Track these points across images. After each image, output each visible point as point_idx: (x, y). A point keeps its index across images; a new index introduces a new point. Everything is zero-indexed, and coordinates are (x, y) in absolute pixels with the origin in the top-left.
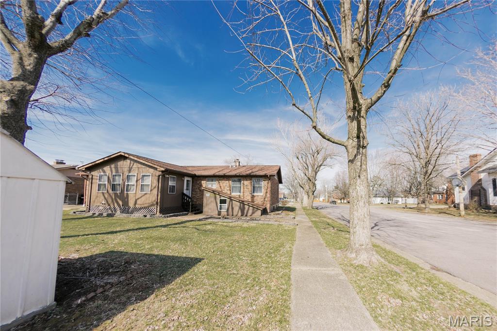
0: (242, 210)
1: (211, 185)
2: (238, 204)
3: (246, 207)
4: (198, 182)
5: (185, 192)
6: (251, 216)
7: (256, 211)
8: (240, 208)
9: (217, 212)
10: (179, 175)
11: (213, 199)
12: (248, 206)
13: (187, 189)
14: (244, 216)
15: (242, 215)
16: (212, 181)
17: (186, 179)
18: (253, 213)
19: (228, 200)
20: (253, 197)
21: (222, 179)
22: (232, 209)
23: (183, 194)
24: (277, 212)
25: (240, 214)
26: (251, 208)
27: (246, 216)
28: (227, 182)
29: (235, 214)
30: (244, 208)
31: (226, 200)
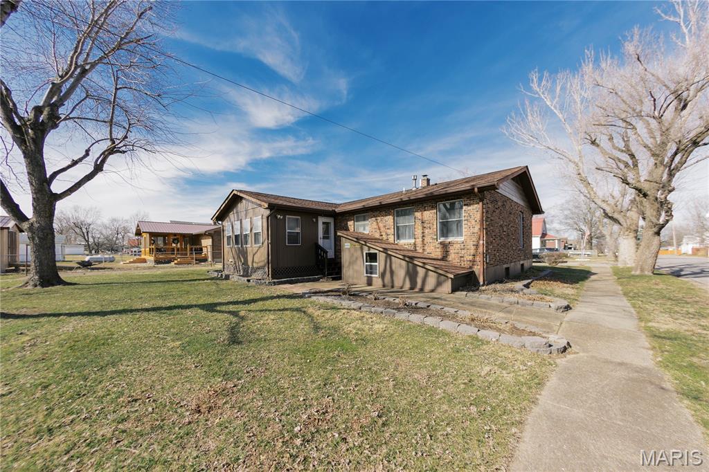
0: (412, 275)
1: (362, 228)
2: (404, 263)
3: (421, 272)
4: (343, 225)
5: (321, 242)
6: (432, 291)
7: (445, 281)
8: (407, 272)
9: (365, 280)
10: (308, 213)
13: (326, 237)
14: (417, 290)
15: (412, 288)
16: (364, 220)
17: (321, 220)
19: (380, 256)
20: (445, 247)
21: (377, 213)
22: (392, 273)
23: (318, 247)
24: (509, 285)
25: (408, 285)
26: (432, 275)
27: (422, 290)
28: (386, 218)
29: (398, 283)
30: (416, 273)
31: (376, 254)
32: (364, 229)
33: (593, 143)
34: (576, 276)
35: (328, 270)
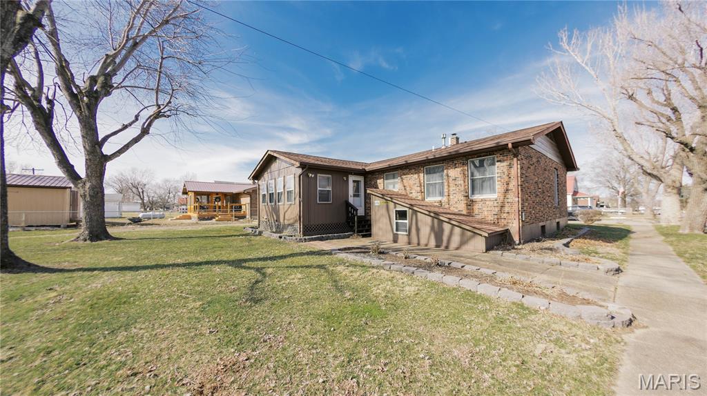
0: (438, 234)
1: (392, 186)
2: (429, 219)
3: (447, 227)
4: (373, 183)
5: (351, 200)
6: (457, 249)
7: (471, 237)
8: (432, 228)
9: (391, 238)
10: (339, 172)
11: (384, 211)
12: (450, 226)
13: (356, 195)
14: (443, 248)
15: (438, 246)
16: (394, 178)
17: (351, 178)
18: (463, 243)
19: (409, 212)
20: (470, 204)
21: (405, 171)
22: (418, 230)
23: (348, 204)
25: (433, 243)
26: (457, 230)
27: (447, 247)
28: (416, 176)
29: (423, 241)
30: (441, 230)
31: (406, 211)
32: (394, 187)
33: (631, 97)
34: (615, 235)
35: (358, 227)
